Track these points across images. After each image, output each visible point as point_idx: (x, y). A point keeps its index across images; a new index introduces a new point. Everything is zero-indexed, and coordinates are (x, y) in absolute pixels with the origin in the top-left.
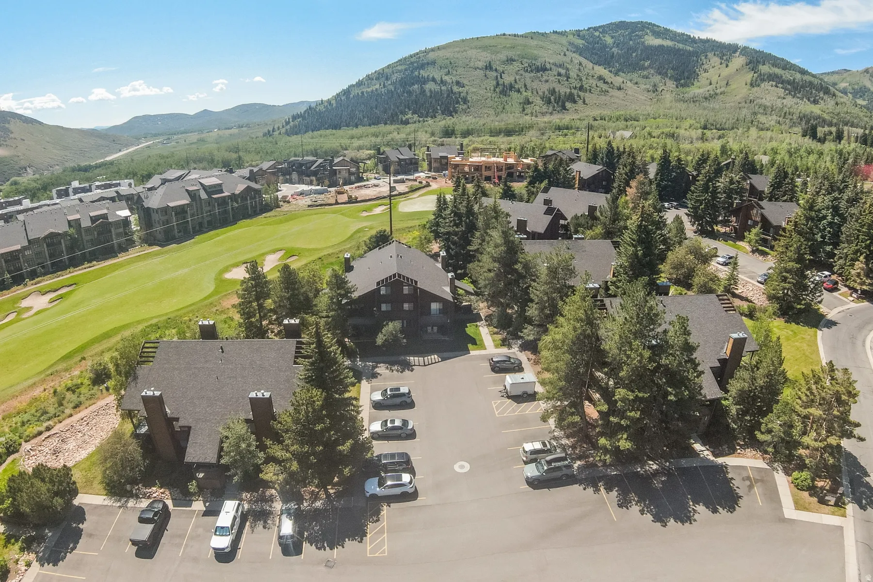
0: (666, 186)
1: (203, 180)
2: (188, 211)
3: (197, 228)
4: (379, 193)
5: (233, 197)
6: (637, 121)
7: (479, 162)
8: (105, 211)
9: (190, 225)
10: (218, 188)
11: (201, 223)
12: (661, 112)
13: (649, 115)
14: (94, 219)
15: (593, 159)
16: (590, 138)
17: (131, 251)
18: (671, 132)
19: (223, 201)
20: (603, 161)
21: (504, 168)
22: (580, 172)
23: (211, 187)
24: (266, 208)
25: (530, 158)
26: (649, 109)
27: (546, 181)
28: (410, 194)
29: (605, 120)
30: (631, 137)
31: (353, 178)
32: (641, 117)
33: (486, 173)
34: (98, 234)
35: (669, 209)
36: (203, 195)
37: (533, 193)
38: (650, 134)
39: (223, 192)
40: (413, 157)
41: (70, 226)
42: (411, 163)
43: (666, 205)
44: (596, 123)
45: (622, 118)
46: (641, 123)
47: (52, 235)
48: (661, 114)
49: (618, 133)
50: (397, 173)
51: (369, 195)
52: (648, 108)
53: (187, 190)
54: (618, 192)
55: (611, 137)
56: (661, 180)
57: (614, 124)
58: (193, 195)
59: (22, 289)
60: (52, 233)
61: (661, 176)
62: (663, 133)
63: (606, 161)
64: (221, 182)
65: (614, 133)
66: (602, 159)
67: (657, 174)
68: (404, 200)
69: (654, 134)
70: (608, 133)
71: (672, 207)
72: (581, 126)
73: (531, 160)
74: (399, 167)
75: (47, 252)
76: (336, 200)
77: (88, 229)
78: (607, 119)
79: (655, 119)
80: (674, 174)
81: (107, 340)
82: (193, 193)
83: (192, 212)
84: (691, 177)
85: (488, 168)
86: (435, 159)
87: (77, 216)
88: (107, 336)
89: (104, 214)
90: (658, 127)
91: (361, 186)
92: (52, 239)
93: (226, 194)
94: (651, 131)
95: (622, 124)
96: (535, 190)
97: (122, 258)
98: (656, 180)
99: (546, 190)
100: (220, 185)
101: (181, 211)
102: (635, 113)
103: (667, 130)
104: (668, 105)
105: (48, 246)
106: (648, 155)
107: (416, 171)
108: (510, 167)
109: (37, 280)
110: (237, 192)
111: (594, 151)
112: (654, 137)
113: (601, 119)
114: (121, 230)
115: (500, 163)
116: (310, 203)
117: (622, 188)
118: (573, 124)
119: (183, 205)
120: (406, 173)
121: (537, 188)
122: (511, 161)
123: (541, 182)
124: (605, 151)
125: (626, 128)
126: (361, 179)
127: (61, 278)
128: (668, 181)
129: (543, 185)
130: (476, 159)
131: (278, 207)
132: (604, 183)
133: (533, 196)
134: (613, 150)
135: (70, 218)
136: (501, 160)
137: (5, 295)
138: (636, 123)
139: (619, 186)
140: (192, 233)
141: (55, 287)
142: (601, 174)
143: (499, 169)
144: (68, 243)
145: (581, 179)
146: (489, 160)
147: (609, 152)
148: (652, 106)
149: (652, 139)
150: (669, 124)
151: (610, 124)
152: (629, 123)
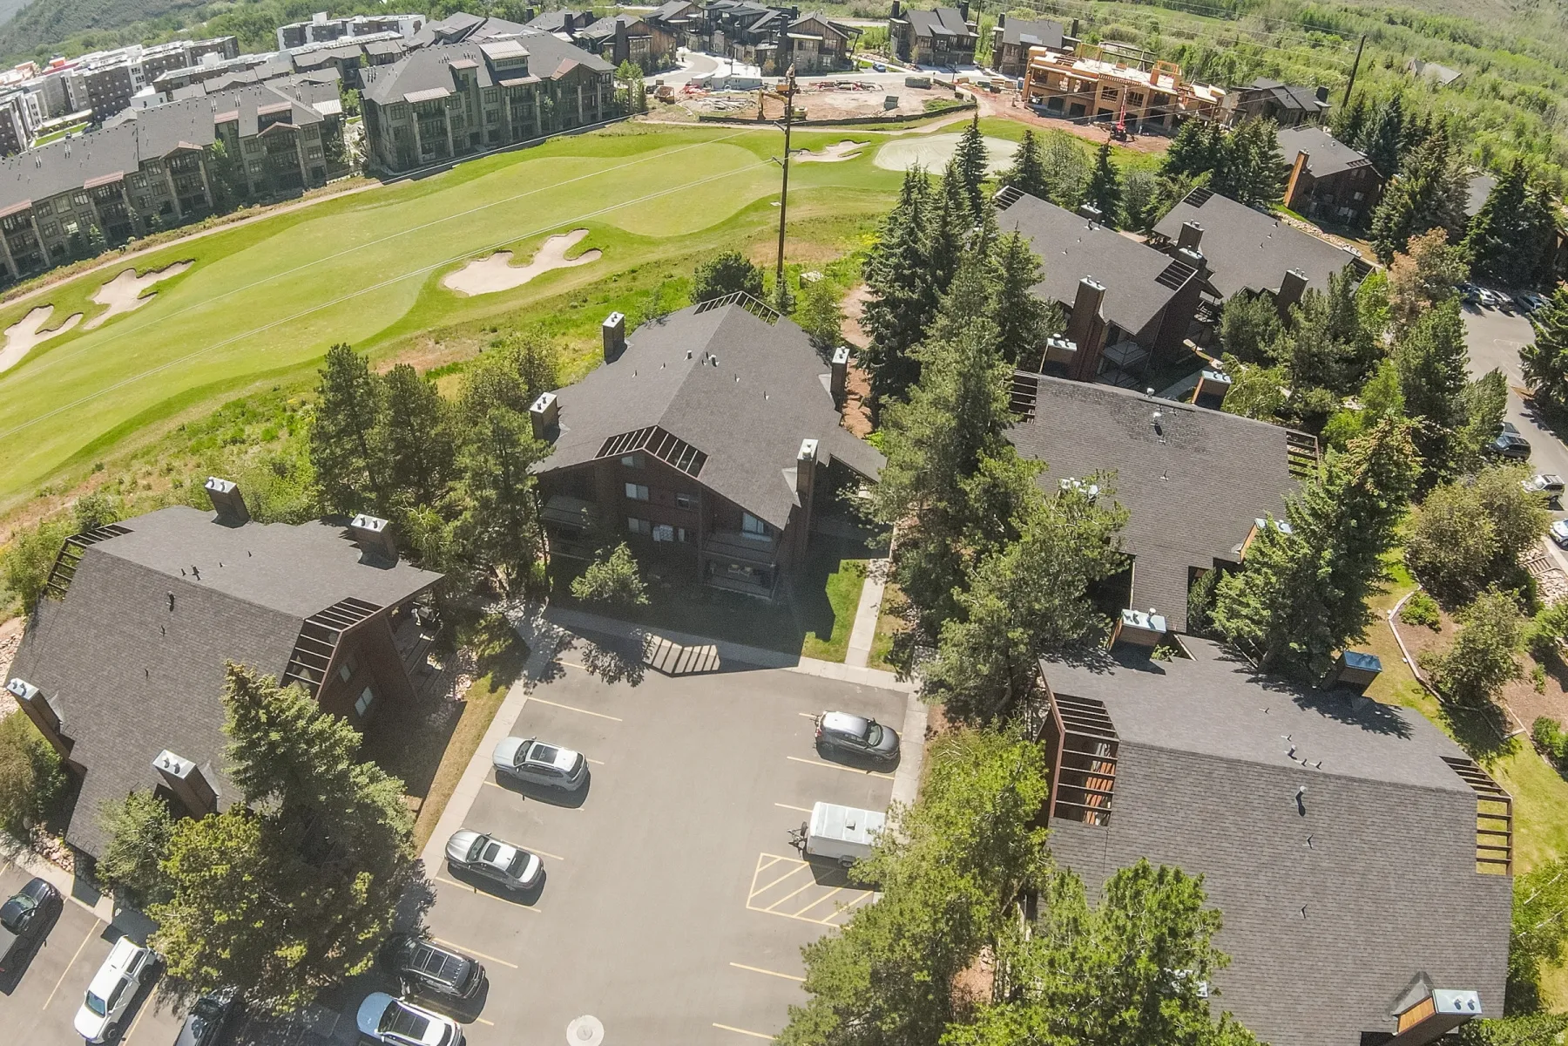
0: (1498, 249)
1: (490, 45)
2: (447, 112)
3: (468, 144)
4: (859, 107)
5: (547, 85)
6: (1476, 46)
7: (1093, 76)
8: (286, 106)
9: (450, 139)
10: (518, 66)
11: (477, 133)
12: (1529, 42)
13: (1502, 41)
14: (264, 122)
15: (1349, 132)
16: (1363, 64)
17: (332, 184)
18: (1541, 97)
19: (526, 94)
20: (1369, 140)
21: (1146, 98)
22: (1307, 157)
23: (501, 62)
24: (618, 111)
25: (1211, 88)
26: (1506, 29)
27: (1207, 175)
28: (924, 120)
29: (1410, 26)
30: (1452, 85)
31: (827, 60)
32: (1485, 41)
33: (1101, 103)
34: (270, 150)
35: (1487, 307)
36: (484, 80)
37: (1169, 195)
38: (1494, 89)
39: (528, 75)
40: (964, 32)
41: (219, 135)
42: (960, 46)
43: (1484, 294)
44: (1390, 30)
45: (1448, 32)
46: (1484, 54)
47: (181, 153)
48: (1529, 46)
49: (1430, 68)
50: (924, 62)
51: (834, 109)
52: (1504, 24)
53: (451, 68)
54: (1381, 230)
55: (1412, 73)
56: (1492, 232)
57: (1427, 42)
58: (462, 80)
59: (115, 258)
60: (180, 150)
61: (1492, 219)
62: (1523, 93)
63: (1377, 141)
64: (526, 53)
65: (1420, 65)
66: (1369, 135)
67: (1485, 213)
68: (899, 138)
69: (1504, 91)
70: (1409, 60)
71: (1497, 303)
72: (1356, 29)
73: (1213, 94)
74: (930, 51)
75: (171, 184)
76: (761, 113)
77: (251, 141)
78: (1415, 25)
79: (1514, 53)
80: (1525, 224)
81: (159, 422)
82: (462, 73)
83: (456, 112)
84: (1560, 240)
85: (1111, 93)
86: (1010, 45)
87: (232, 115)
88: (166, 409)
89: (285, 111)
90: (1515, 75)
91: (832, 85)
92: (181, 163)
93: (533, 78)
94: (1499, 80)
95: (1442, 45)
96: (1176, 188)
97: (311, 199)
98: (1478, 226)
99: (1199, 199)
100: (523, 59)
101: (430, 112)
102: (1477, 28)
103: (1533, 89)
104: (1546, 31)
105: (173, 172)
106: (1480, 141)
107: (968, 63)
108: (1160, 98)
109: (147, 239)
110: (556, 76)
111: (1355, 110)
112: (1502, 99)
113: (1404, 23)
114: (318, 142)
115: (1138, 85)
116: (708, 111)
117: (1391, 225)
118: (1342, 17)
119: (439, 100)
120: (944, 66)
121: (1182, 186)
122: (1166, 85)
123: (1194, 174)
124: (1381, 117)
125: (1448, 58)
126: (844, 65)
127: (187, 239)
128: (1506, 238)
129: (1197, 182)
130: (1088, 66)
131: (643, 110)
132: (1357, 196)
133: (1168, 203)
134: (1400, 122)
135: (220, 118)
136: (1143, 78)
137: (85, 270)
138: (1472, 49)
139: (1389, 217)
140: (452, 154)
141: (164, 263)
142: (1354, 173)
143: (1135, 97)
144: (213, 166)
145: (1305, 174)
146: (1119, 74)
147: (1389, 122)
148: (1513, 25)
149: (1498, 102)
150: (1538, 73)
151: (1420, 38)
152: (1459, 47)
